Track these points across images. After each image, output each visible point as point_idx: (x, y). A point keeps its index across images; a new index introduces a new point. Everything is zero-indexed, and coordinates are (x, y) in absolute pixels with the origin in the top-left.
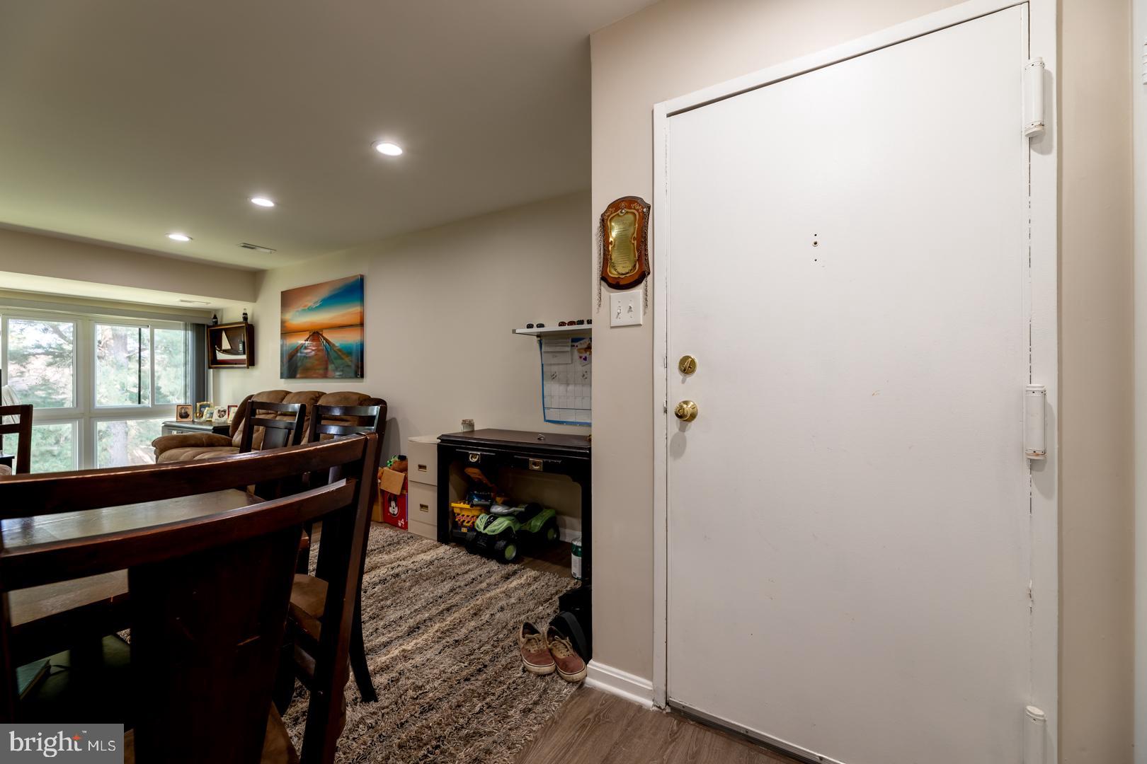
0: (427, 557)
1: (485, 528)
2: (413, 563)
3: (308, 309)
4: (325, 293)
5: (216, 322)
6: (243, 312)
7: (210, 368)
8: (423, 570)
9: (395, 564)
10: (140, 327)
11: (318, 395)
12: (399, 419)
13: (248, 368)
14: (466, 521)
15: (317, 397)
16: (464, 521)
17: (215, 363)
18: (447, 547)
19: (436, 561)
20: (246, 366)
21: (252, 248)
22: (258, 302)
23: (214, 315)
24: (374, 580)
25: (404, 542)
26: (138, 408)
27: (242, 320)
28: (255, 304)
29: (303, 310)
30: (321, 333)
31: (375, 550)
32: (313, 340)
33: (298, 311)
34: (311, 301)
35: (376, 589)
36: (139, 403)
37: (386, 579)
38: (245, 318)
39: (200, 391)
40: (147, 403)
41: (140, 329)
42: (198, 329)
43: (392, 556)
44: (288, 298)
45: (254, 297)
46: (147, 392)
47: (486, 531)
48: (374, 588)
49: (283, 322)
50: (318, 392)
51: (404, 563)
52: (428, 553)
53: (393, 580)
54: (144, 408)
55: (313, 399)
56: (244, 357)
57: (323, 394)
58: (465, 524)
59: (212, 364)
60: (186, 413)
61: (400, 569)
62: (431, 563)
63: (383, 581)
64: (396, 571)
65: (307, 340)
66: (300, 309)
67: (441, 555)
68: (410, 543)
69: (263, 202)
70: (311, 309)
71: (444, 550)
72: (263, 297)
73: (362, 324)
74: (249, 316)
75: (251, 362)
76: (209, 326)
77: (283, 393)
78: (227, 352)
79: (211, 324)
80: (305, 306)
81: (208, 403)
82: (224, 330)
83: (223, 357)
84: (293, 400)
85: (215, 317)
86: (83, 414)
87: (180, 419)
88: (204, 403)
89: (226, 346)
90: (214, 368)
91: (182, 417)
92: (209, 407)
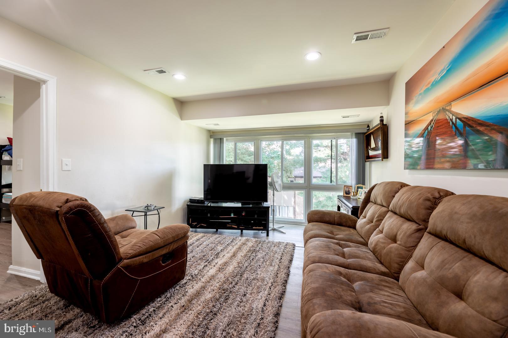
5: (369, 129)
6: (380, 115)
7: (366, 161)
10: (331, 139)
13: (382, 160)
17: (369, 157)
20: (381, 158)
22: (390, 105)
23: (368, 124)
26: (331, 185)
27: (379, 122)
33: (420, 94)
36: (331, 183)
38: (382, 121)
39: (361, 177)
40: (334, 183)
41: (332, 140)
42: (358, 135)
45: (388, 101)
46: (334, 179)
54: (333, 186)
56: (380, 152)
59: (366, 159)
60: (349, 191)
72: (394, 97)
74: (385, 119)
75: (385, 155)
76: (365, 133)
77: (399, 186)
78: (374, 149)
79: (365, 131)
80: (429, 84)
81: (362, 185)
82: (372, 133)
83: (371, 153)
84: (405, 197)
85: (368, 126)
86: (307, 187)
87: (345, 195)
88: (360, 185)
89: (373, 145)
90: (368, 161)
91: (346, 193)
92: (362, 188)
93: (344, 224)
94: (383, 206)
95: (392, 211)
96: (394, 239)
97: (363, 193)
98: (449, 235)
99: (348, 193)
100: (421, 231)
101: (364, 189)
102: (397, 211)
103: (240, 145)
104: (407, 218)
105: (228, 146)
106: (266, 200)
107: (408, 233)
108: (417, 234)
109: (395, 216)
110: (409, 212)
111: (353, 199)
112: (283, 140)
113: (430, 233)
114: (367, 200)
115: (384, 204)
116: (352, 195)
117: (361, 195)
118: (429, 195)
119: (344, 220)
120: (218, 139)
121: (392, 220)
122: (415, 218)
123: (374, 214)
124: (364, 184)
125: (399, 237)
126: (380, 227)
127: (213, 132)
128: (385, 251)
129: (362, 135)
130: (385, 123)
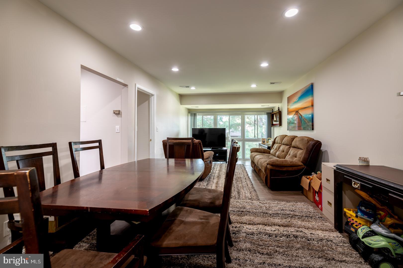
0: (321, 234)
1: (363, 237)
2: (311, 234)
3: (295, 102)
4: (299, 95)
5: (273, 112)
6: (278, 107)
7: (271, 127)
8: (313, 242)
9: (300, 229)
11: (294, 137)
12: (329, 151)
14: (355, 224)
15: (294, 138)
16: (353, 224)
17: (273, 125)
18: (339, 234)
19: (325, 240)
20: (279, 126)
21: (274, 84)
23: (272, 109)
24: (285, 232)
25: (315, 219)
27: (278, 110)
28: (281, 104)
29: (293, 103)
30: (298, 111)
31: (297, 216)
32: (296, 115)
33: (292, 104)
34: (296, 99)
35: (281, 238)
36: (255, 137)
37: (289, 236)
38: (279, 109)
39: (269, 134)
40: (256, 138)
41: (255, 116)
42: (268, 114)
43: (303, 224)
44: (289, 99)
45: (281, 101)
46: (256, 135)
47: (363, 240)
48: (281, 237)
49: (288, 109)
50: (295, 136)
51: (306, 231)
52: (324, 232)
53: (293, 238)
54: (256, 139)
55: (292, 139)
56: (278, 123)
57: (297, 137)
58: (354, 225)
60: (264, 141)
61: (301, 234)
62: (322, 240)
63: (288, 236)
64: (298, 234)
65: (294, 115)
66: (292, 103)
67: (332, 238)
68: (318, 221)
69: (264, 65)
70: (296, 102)
71: (336, 236)
72: (283, 101)
73: (312, 106)
74: (280, 108)
75: (280, 124)
76: (271, 113)
77: (285, 136)
78: (275, 121)
79: (272, 112)
80: (294, 101)
81: (270, 138)
82: (274, 114)
83: (274, 123)
84: (286, 139)
85: (273, 110)
86: (243, 140)
87: (263, 143)
88: (269, 138)
89: (275, 119)
90: (273, 127)
91: (263, 142)
92: (270, 139)
93: (266, 152)
94: (280, 143)
95: (283, 144)
96: (283, 151)
97: (271, 141)
98: (296, 146)
99: (264, 142)
100: (290, 147)
101: (271, 140)
102: (285, 144)
103: (205, 117)
104: (287, 145)
105: (199, 118)
106: (225, 146)
107: (287, 148)
108: (289, 148)
109: (284, 145)
110: (288, 143)
111: (267, 145)
112: (230, 115)
113: (292, 147)
114: (274, 143)
115: (281, 143)
116: (266, 143)
117: (270, 143)
118: (292, 137)
119: (265, 151)
120: (193, 114)
121: (283, 146)
122: (289, 144)
123: (277, 147)
124: (271, 137)
125: (285, 150)
126: (279, 150)
127: (189, 110)
128: (281, 155)
129: (269, 114)
130: (280, 110)
